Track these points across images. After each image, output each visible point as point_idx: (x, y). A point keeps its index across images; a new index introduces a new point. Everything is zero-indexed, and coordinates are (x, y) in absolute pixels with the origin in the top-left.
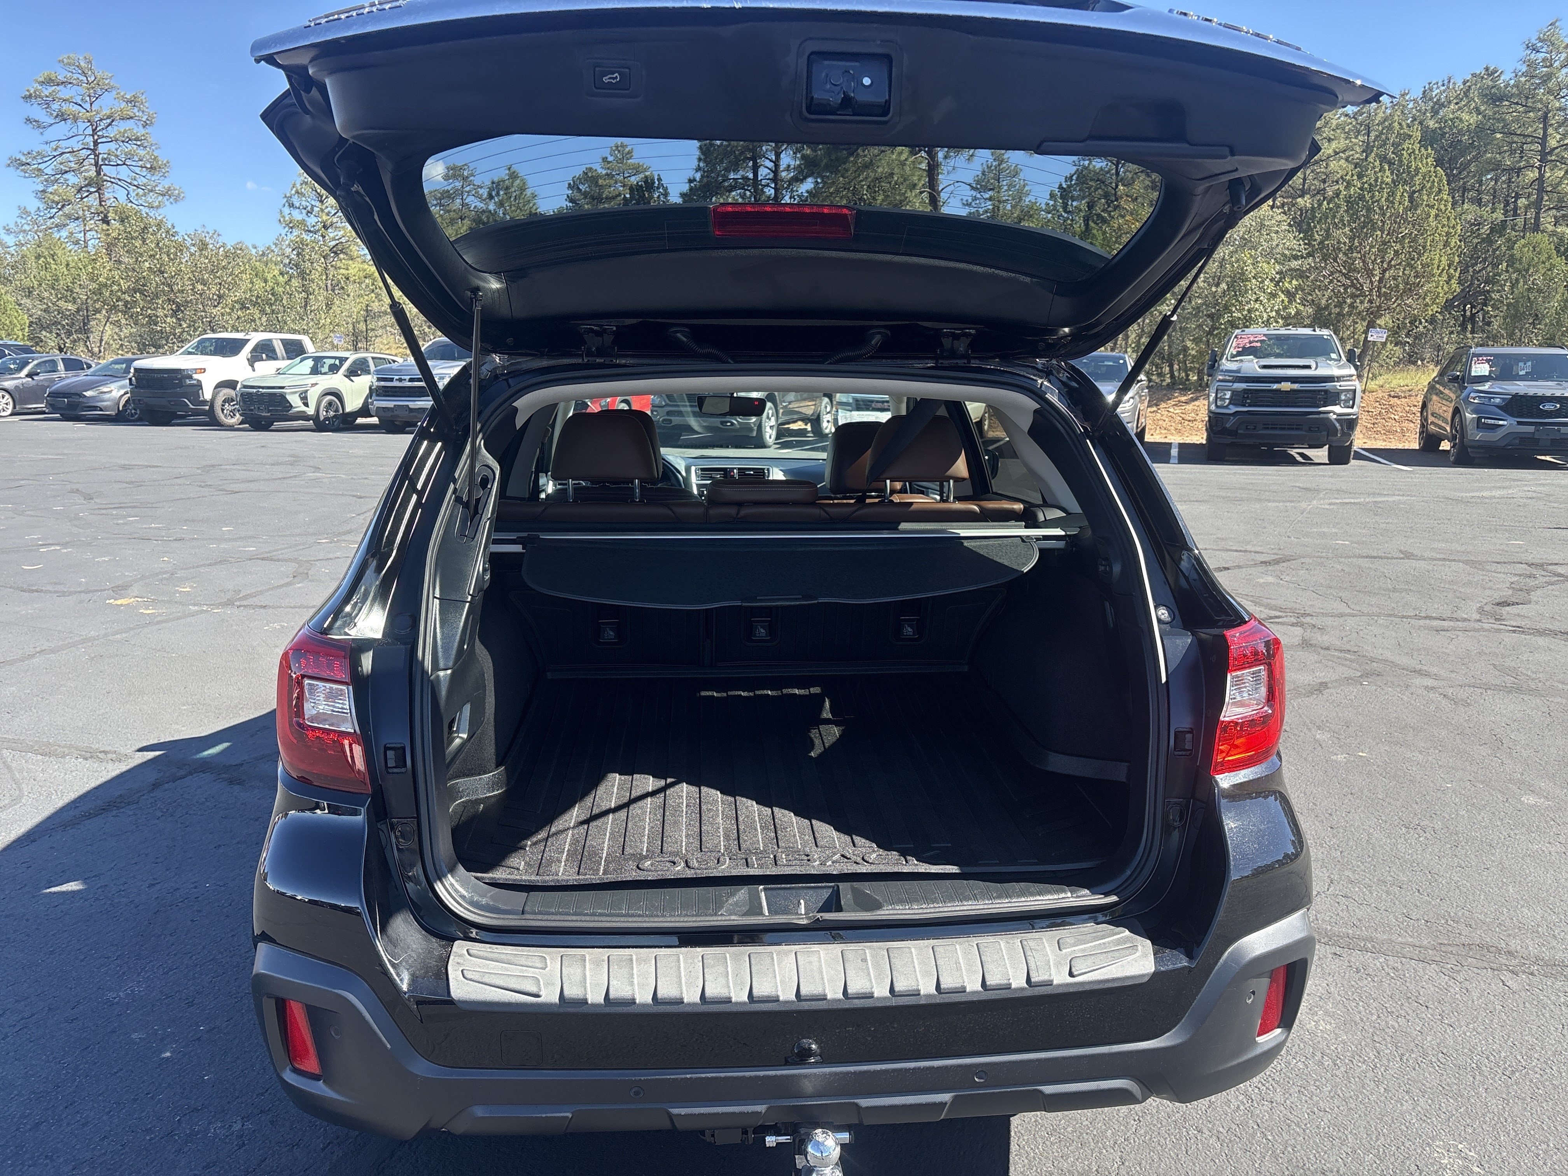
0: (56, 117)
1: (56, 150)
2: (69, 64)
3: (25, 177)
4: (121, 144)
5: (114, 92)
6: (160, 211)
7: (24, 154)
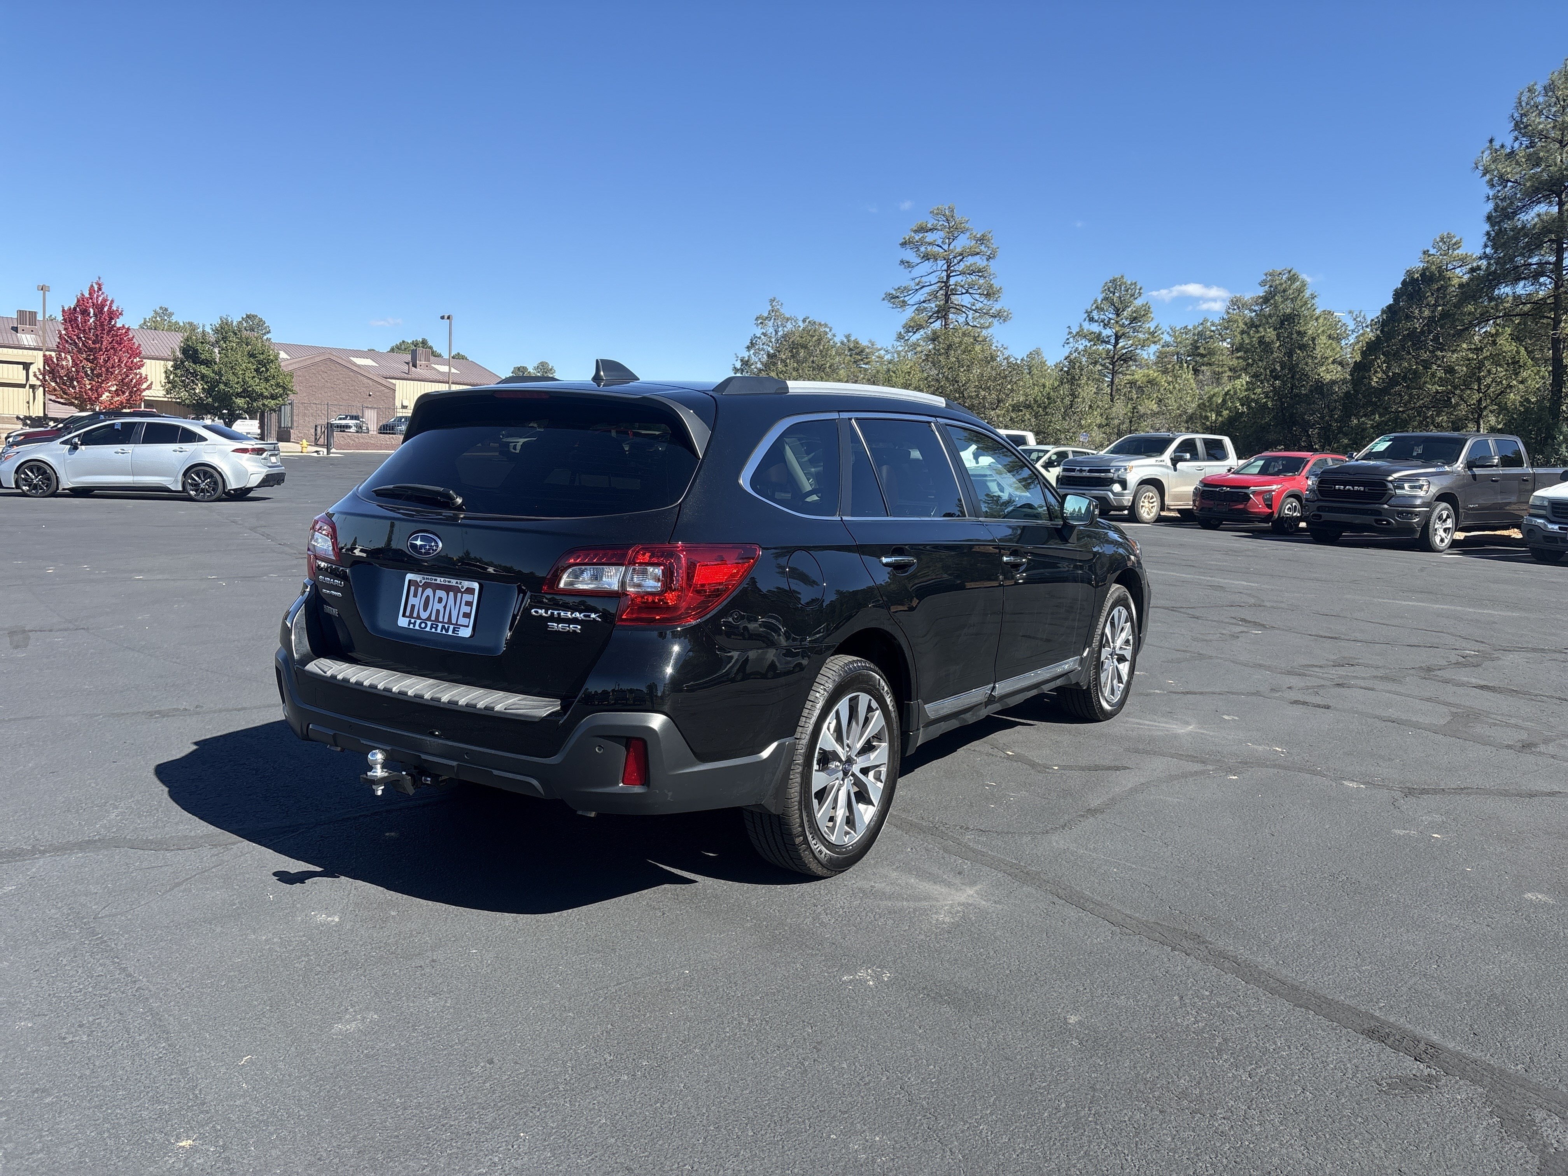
0: (923, 258)
1: (918, 284)
2: (937, 214)
3: (893, 308)
4: (968, 276)
5: (968, 234)
6: (989, 330)
7: (895, 290)
